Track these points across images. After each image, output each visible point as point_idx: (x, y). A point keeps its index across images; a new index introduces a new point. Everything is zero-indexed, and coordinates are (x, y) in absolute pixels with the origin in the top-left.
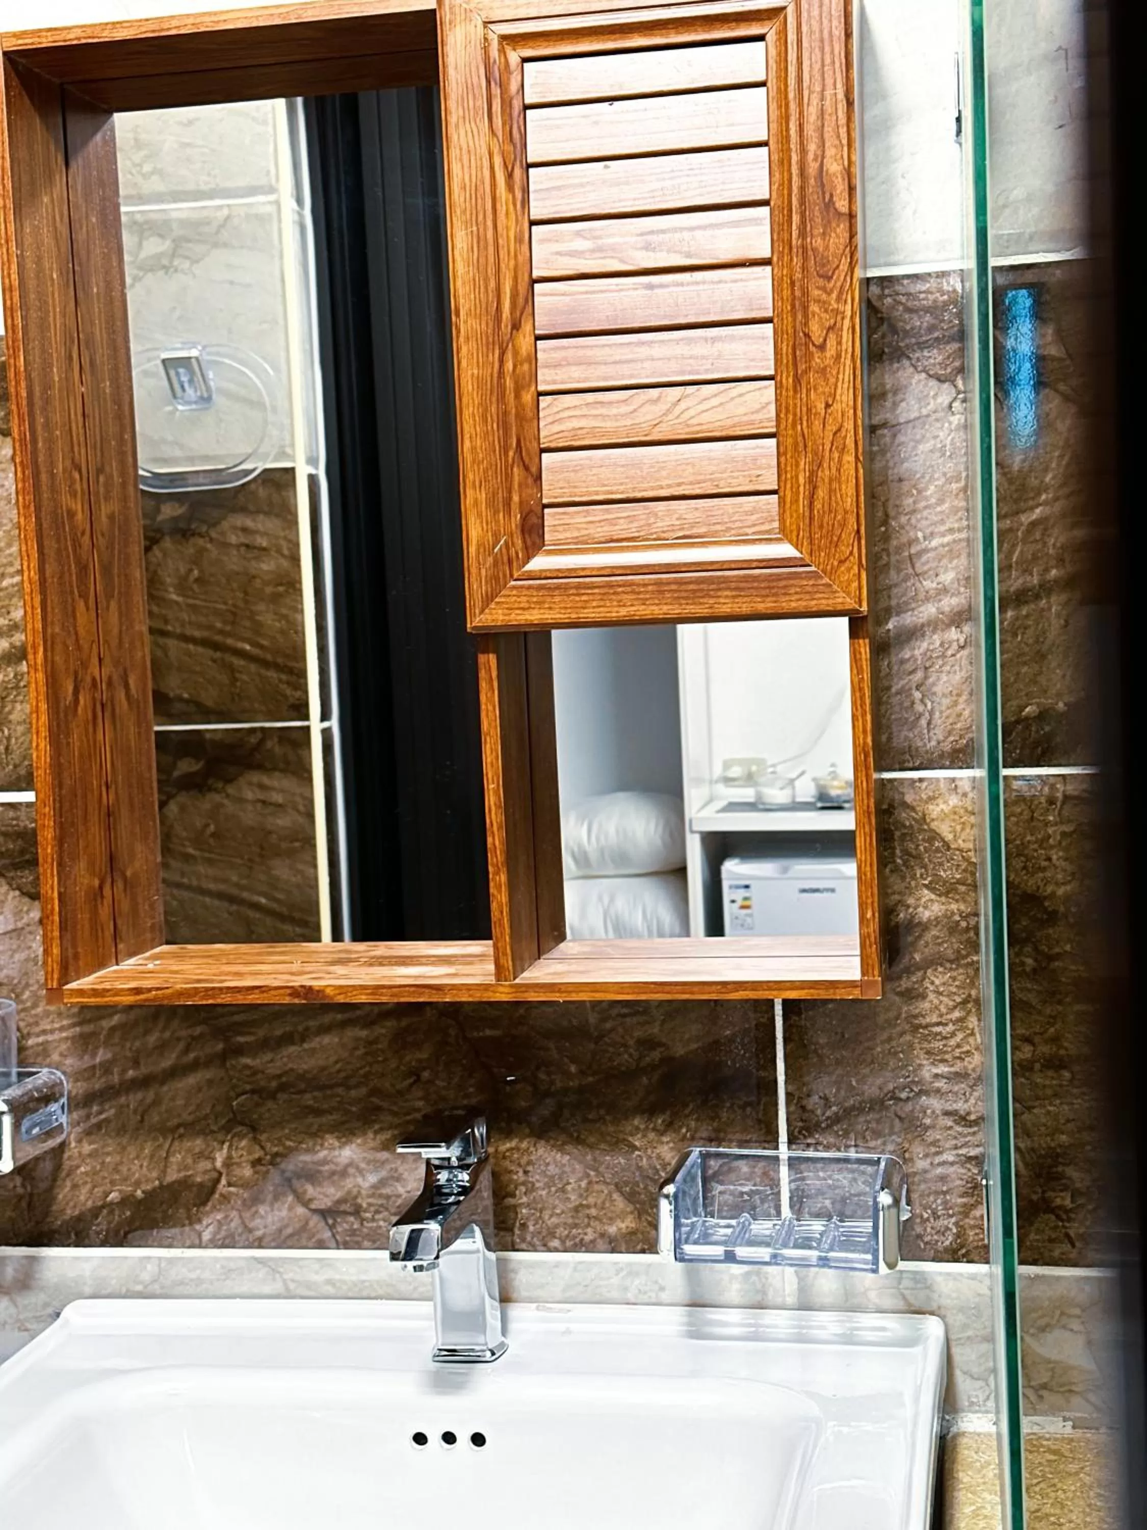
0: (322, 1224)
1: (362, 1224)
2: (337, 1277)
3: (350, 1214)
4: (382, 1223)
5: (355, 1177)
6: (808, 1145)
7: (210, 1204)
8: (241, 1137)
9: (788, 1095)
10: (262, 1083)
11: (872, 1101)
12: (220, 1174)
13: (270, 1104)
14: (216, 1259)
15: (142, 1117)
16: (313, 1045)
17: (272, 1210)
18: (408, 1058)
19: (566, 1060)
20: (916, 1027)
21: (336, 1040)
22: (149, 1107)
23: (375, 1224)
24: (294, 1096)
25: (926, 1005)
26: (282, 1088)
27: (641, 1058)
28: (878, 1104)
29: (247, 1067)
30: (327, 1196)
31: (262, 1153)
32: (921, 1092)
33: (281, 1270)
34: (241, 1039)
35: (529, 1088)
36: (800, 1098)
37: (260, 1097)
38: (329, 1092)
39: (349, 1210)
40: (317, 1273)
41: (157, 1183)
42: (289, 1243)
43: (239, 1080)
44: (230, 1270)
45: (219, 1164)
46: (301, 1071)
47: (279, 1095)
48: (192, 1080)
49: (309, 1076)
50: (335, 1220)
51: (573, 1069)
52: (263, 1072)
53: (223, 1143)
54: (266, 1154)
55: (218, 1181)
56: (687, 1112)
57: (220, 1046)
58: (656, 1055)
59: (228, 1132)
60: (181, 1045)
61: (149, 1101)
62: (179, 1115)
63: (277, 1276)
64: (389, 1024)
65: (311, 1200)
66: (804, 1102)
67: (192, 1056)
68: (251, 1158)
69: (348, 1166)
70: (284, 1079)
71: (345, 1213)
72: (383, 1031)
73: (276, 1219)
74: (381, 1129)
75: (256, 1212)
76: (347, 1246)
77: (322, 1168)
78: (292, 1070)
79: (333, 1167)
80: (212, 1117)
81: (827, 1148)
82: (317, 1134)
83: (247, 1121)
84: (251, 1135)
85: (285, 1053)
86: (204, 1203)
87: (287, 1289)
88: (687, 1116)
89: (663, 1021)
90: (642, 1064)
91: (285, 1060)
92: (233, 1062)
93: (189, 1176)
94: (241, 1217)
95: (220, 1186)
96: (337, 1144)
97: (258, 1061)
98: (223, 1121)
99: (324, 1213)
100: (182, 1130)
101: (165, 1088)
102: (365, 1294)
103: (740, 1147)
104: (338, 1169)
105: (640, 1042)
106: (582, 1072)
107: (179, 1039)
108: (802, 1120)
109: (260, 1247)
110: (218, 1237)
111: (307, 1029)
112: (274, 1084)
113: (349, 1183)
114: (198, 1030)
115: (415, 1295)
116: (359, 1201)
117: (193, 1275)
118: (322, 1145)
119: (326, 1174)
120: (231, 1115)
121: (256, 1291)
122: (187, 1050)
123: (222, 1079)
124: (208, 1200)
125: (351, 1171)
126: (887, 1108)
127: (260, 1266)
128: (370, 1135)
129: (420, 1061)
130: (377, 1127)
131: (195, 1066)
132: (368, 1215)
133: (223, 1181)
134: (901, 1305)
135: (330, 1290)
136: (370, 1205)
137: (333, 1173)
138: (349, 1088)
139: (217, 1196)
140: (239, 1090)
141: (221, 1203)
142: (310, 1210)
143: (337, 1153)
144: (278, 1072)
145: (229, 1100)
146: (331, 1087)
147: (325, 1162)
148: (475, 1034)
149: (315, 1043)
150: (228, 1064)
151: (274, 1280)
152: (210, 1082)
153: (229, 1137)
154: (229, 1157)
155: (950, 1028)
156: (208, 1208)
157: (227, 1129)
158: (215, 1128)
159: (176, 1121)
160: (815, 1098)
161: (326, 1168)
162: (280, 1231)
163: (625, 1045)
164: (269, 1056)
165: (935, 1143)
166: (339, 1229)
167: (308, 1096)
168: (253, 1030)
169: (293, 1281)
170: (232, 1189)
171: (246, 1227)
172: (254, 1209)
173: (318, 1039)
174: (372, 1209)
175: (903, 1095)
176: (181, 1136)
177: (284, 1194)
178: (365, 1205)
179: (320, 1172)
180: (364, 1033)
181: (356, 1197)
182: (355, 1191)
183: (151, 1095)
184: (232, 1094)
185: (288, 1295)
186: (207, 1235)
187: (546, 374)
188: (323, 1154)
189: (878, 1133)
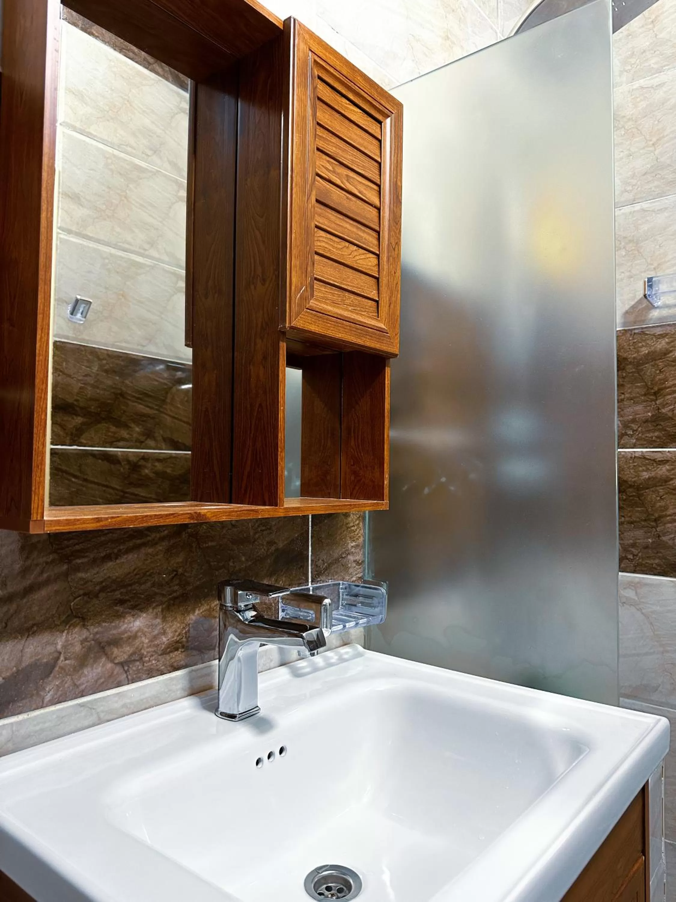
0: (122, 670)
1: (143, 665)
2: (128, 701)
3: (137, 660)
4: (154, 662)
5: (141, 637)
6: (318, 581)
7: (52, 675)
8: (75, 626)
9: (312, 560)
10: (90, 588)
11: (336, 560)
12: (60, 653)
13: (95, 601)
14: (53, 712)
15: (6, 624)
16: (122, 560)
17: (92, 670)
18: (172, 562)
19: (241, 554)
20: (348, 528)
21: (136, 556)
22: (12, 616)
23: (150, 663)
24: (109, 594)
25: (350, 519)
26: (102, 590)
27: (268, 549)
28: (337, 561)
29: (81, 579)
30: (124, 653)
31: (88, 633)
32: (349, 554)
33: (95, 707)
34: (79, 561)
35: (226, 571)
36: (316, 562)
37: (89, 597)
38: (129, 588)
39: (137, 659)
40: (117, 702)
41: (15, 669)
42: (101, 689)
43: (76, 588)
44: (63, 717)
45: (59, 647)
46: (114, 578)
47: (100, 595)
48: (44, 592)
49: (119, 580)
50: (129, 666)
51: (243, 559)
52: (91, 581)
53: (63, 631)
54: (90, 634)
55: (58, 658)
56: (282, 574)
57: (65, 567)
58: (273, 548)
59: (67, 624)
60: (38, 569)
61: (12, 611)
62: (34, 618)
63: (94, 711)
64: (164, 544)
65: (115, 658)
66: (317, 563)
67: (45, 575)
68: (81, 638)
69: (137, 632)
70: (104, 584)
71: (135, 661)
72: (161, 548)
73: (94, 674)
74: (157, 606)
75: (83, 673)
76: (133, 681)
77: (123, 636)
78: (109, 577)
79: (129, 634)
80: (56, 615)
81: (323, 582)
82: (120, 616)
83: (79, 615)
84: (82, 623)
85: (106, 567)
86: (48, 676)
87: (99, 718)
88: (282, 576)
89: (276, 532)
90: (268, 553)
91: (105, 571)
92: (73, 577)
93: (38, 660)
94: (72, 679)
95: (60, 662)
96: (132, 619)
97: (89, 574)
98: (64, 617)
99: (122, 664)
100: (35, 628)
101: (25, 600)
102: (143, 707)
103: (298, 587)
104: (132, 634)
105: (268, 543)
106: (247, 560)
107: (37, 565)
108: (316, 571)
109: (82, 696)
110: (55, 697)
111: (120, 551)
112: (98, 588)
113: (137, 642)
114: (51, 557)
115: (169, 699)
116: (143, 651)
117: (38, 728)
118: (124, 622)
119: (125, 639)
120: (70, 612)
121: (79, 726)
122: (42, 572)
123: (65, 588)
124: (51, 672)
125: (139, 634)
126: (339, 562)
127: (82, 708)
128: (151, 610)
129: (178, 563)
130: (154, 605)
131: (47, 582)
132: (147, 659)
133: (62, 658)
134: (342, 643)
135: (125, 711)
136: (148, 652)
137: (129, 638)
138: (141, 584)
139: (57, 669)
140: (77, 594)
141: (59, 673)
142: (116, 664)
143: (132, 625)
144: (101, 580)
145: (69, 601)
146: (130, 585)
147: (125, 632)
148: (204, 545)
149: (123, 559)
150: (69, 579)
151: (92, 714)
152: (57, 592)
153: (67, 627)
154: (67, 641)
155: (356, 527)
156: (50, 679)
157: (66, 622)
158: (59, 623)
159: (31, 622)
160: (321, 561)
161: (126, 635)
162: (96, 681)
163: (263, 545)
164: (96, 570)
165: (351, 574)
166: (131, 672)
167: (117, 593)
168: (87, 554)
169: (103, 712)
170: (67, 662)
171: (75, 685)
172: (80, 672)
173: (125, 556)
174: (149, 654)
175: (344, 556)
176: (34, 633)
177: (100, 658)
178: (145, 653)
179: (122, 639)
180: (150, 550)
181: (141, 649)
182: (140, 647)
183: (14, 606)
184: (71, 598)
185: (100, 722)
186: (48, 698)
187: (317, 217)
188: (124, 627)
189: (337, 573)
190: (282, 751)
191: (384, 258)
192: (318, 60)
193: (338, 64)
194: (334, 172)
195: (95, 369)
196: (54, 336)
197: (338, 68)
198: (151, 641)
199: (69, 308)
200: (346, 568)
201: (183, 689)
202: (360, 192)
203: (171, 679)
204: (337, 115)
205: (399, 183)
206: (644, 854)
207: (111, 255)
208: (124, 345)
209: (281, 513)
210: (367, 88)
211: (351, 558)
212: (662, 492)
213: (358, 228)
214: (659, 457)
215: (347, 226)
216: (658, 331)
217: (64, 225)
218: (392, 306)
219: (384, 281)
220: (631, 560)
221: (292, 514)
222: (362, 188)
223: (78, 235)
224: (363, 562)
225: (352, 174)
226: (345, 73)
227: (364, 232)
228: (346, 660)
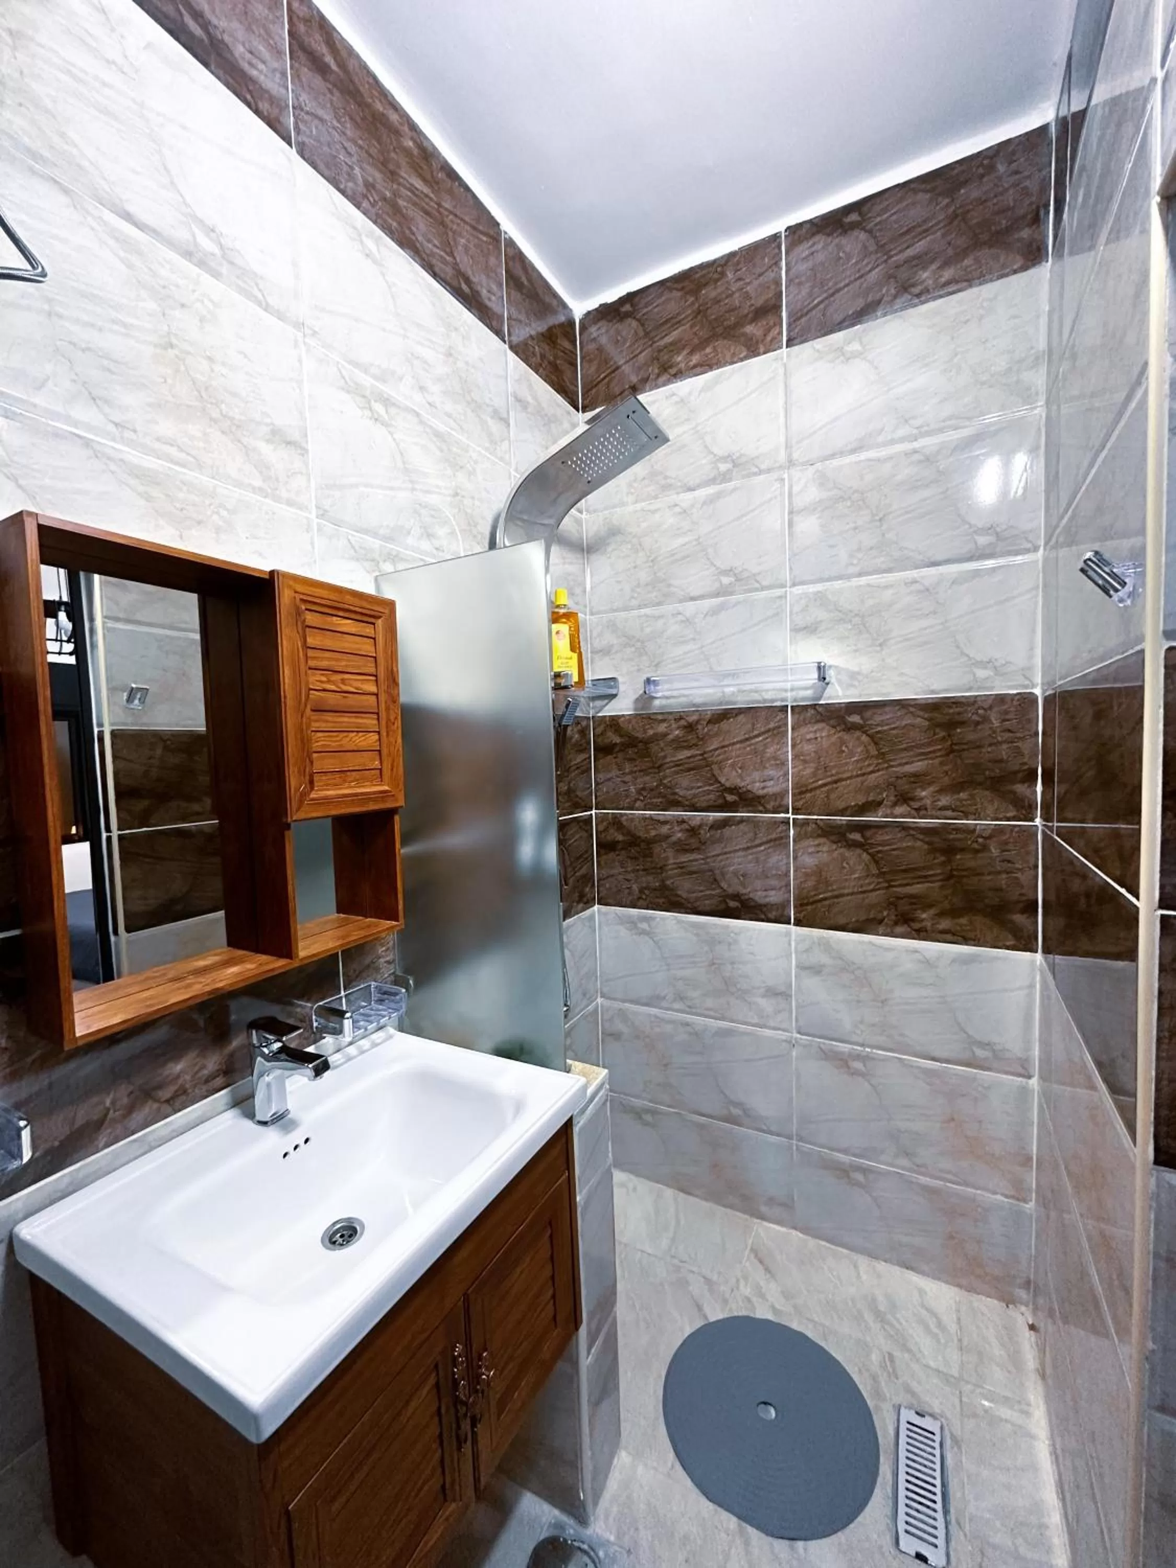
0: (167, 1106)
1: (188, 1096)
2: (176, 1126)
3: (182, 1094)
4: (197, 1091)
5: (183, 1076)
6: (350, 988)
7: (103, 1127)
8: (120, 1085)
9: (343, 973)
11: (366, 966)
12: (109, 1109)
14: (107, 1154)
17: (139, 1113)
23: (194, 1093)
28: (368, 966)
30: (169, 1092)
31: (133, 1086)
33: (145, 1140)
36: (347, 973)
40: (165, 1130)
41: (69, 1131)
42: (151, 1124)
44: (116, 1155)
45: (108, 1104)
50: (174, 1101)
53: (110, 1091)
54: (136, 1086)
55: (108, 1113)
59: (113, 1085)
62: (82, 1090)
63: (145, 1143)
65: (161, 1098)
66: (349, 974)
68: (127, 1092)
69: (179, 1073)
71: (179, 1095)
73: (142, 1116)
75: (132, 1117)
76: (180, 1110)
77: (166, 1080)
79: (172, 1076)
80: (103, 1082)
81: (356, 986)
82: (164, 1064)
83: (124, 1075)
84: (126, 1082)
86: (99, 1129)
93: (89, 1119)
94: (122, 1125)
95: (109, 1115)
96: (174, 1064)
98: (111, 1081)
99: (167, 1101)
104: (175, 1076)
108: (348, 981)
109: (133, 1135)
110: (108, 1142)
113: (180, 1081)
116: (186, 1086)
117: (94, 1169)
118: (166, 1069)
119: (169, 1081)
120: (115, 1076)
121: (132, 1157)
125: (182, 1074)
126: (370, 967)
127: (134, 1144)
128: (191, 1054)
132: (191, 1090)
133: (111, 1112)
135: (174, 1134)
136: (191, 1085)
137: (172, 1079)
139: (107, 1121)
141: (110, 1124)
142: (161, 1102)
143: (174, 1069)
147: (167, 1076)
151: (143, 1146)
153: (115, 1087)
154: (115, 1097)
156: (102, 1130)
157: (113, 1083)
158: (105, 1087)
159: (79, 1095)
160: (352, 971)
162: (145, 1120)
165: (382, 974)
166: (176, 1104)
169: (153, 1141)
170: (116, 1113)
171: (125, 1128)
172: (130, 1117)
174: (192, 1087)
176: (83, 1100)
177: (146, 1102)
178: (188, 1087)
179: (166, 1082)
181: (184, 1085)
182: (183, 1083)
185: (151, 1149)
186: (101, 1145)
187: (313, 724)
188: (166, 1073)
189: (368, 976)
190: (307, 1141)
191: (384, 734)
192: (305, 598)
193: (324, 593)
194: (329, 681)
195: (159, 752)
196: (112, 724)
197: (326, 597)
198: (193, 1077)
199: (125, 695)
200: (377, 970)
201: (227, 1104)
202: (357, 688)
203: (216, 1099)
204: (328, 633)
205: (395, 669)
206: (568, 1169)
207: (167, 636)
208: (190, 722)
209: (296, 964)
210: (357, 602)
211: (382, 960)
212: (665, 846)
213: (356, 717)
214: (662, 818)
215: (346, 719)
216: (660, 717)
217: (109, 614)
218: (395, 769)
219: (385, 752)
220: (645, 900)
221: (306, 962)
222: (359, 684)
223: (128, 621)
224: (394, 961)
225: (346, 676)
226: (334, 598)
227: (362, 718)
228: (377, 1045)
